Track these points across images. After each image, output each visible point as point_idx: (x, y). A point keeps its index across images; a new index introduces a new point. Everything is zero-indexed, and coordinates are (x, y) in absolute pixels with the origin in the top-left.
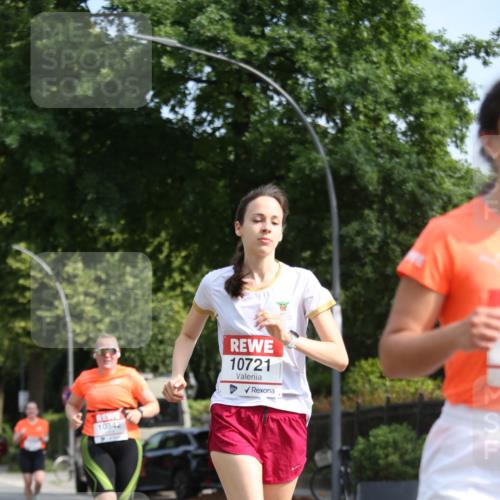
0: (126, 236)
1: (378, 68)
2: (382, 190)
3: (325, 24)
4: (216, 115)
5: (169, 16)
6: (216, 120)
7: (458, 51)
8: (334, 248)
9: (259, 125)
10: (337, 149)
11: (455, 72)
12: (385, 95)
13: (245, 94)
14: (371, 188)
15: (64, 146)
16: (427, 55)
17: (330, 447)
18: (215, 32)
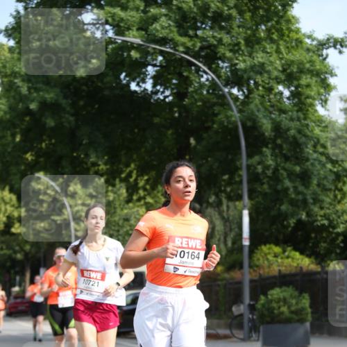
0: (108, 167)
1: (270, 56)
2: (275, 136)
3: (237, 29)
4: (166, 88)
5: (135, 24)
6: (166, 91)
7: (323, 45)
8: (244, 173)
9: (194, 95)
10: (245, 109)
11: (321, 58)
12: (275, 73)
13: (185, 74)
14: (266, 134)
15: (68, 109)
16: (302, 48)
17: (242, 302)
18: (165, 35)
